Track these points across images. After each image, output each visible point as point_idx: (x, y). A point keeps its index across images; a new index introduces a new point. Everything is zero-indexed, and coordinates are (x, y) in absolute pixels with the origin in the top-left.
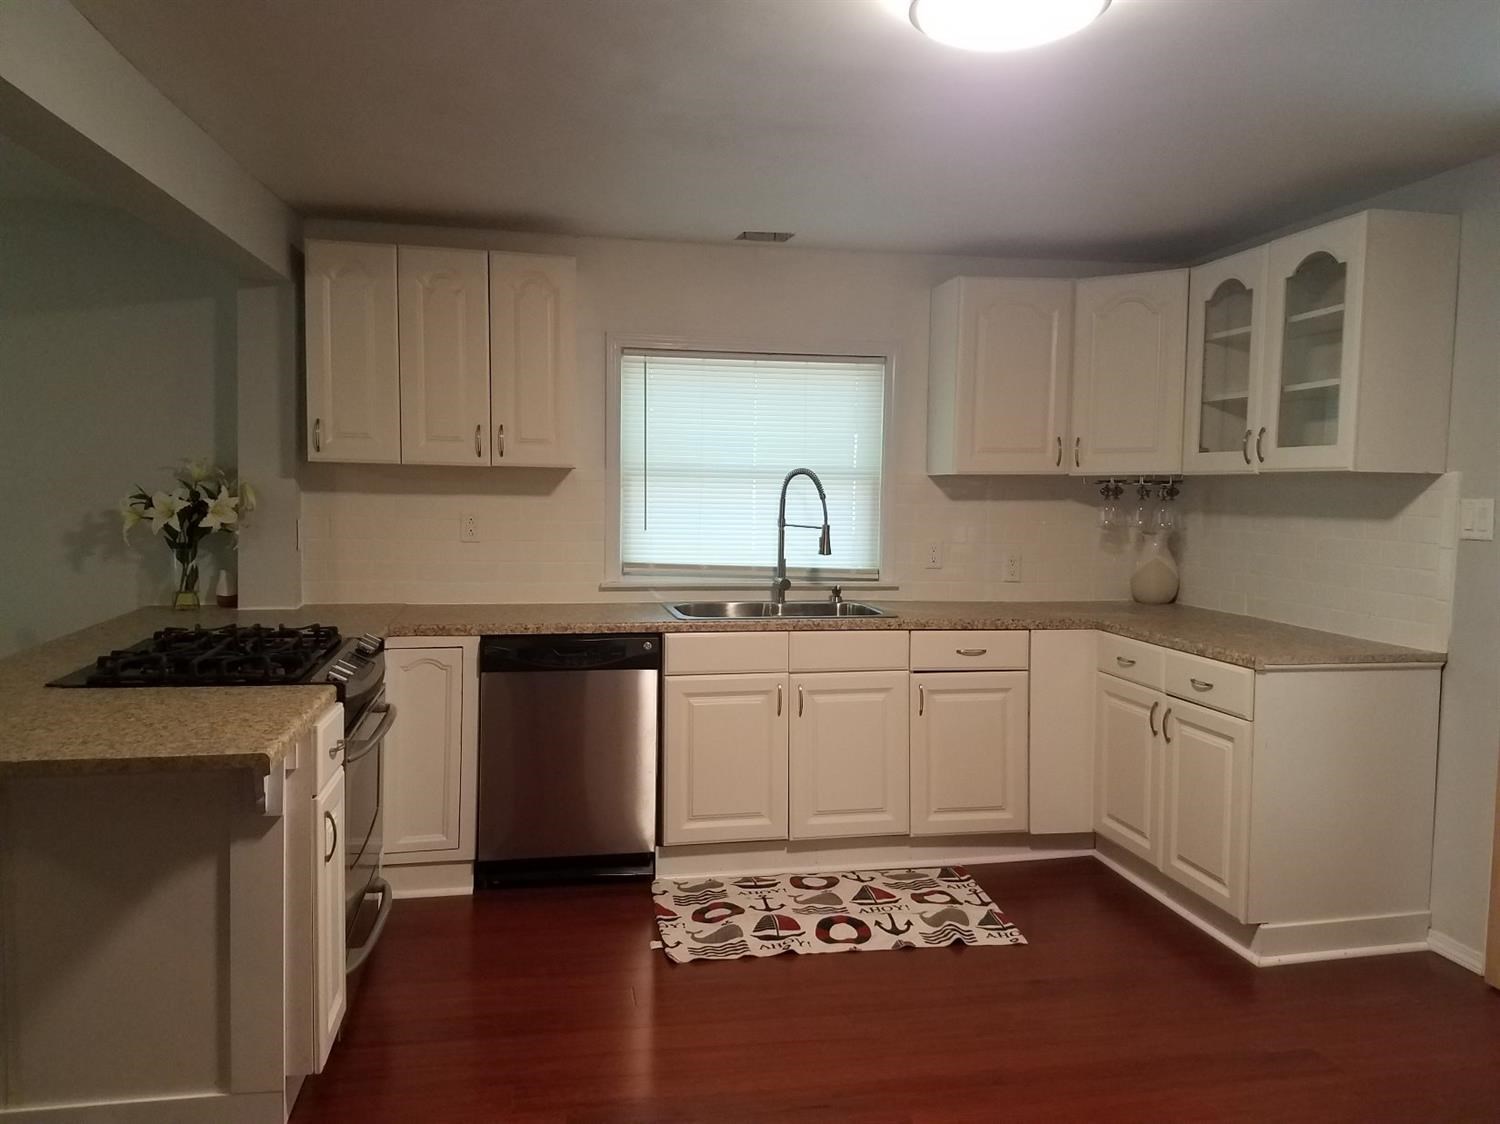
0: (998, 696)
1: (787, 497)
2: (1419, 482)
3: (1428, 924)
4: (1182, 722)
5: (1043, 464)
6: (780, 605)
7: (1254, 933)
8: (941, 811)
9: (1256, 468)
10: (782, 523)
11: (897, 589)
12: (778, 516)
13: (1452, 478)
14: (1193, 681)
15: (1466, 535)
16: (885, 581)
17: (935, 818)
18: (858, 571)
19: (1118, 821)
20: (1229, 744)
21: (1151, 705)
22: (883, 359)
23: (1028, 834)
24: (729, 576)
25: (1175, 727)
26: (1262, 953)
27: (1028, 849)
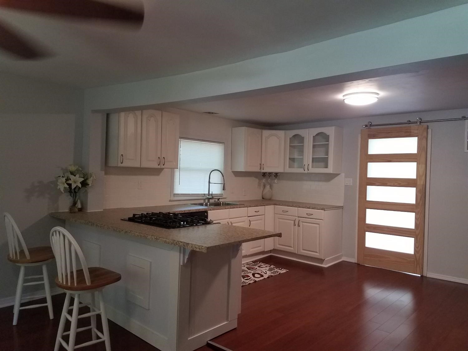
0: (260, 221)
1: (211, 176)
2: (336, 175)
3: (342, 256)
4: (302, 222)
5: (257, 169)
6: (208, 203)
7: (323, 261)
8: (252, 248)
9: (306, 171)
10: (209, 183)
11: (226, 198)
12: (208, 181)
13: (343, 175)
14: (307, 214)
15: (346, 185)
16: (224, 197)
17: (251, 250)
18: (219, 194)
19: (282, 245)
20: (318, 225)
21: (294, 220)
22: (224, 143)
23: (264, 251)
24: (195, 196)
25: (301, 224)
26: (326, 265)
27: (262, 255)
